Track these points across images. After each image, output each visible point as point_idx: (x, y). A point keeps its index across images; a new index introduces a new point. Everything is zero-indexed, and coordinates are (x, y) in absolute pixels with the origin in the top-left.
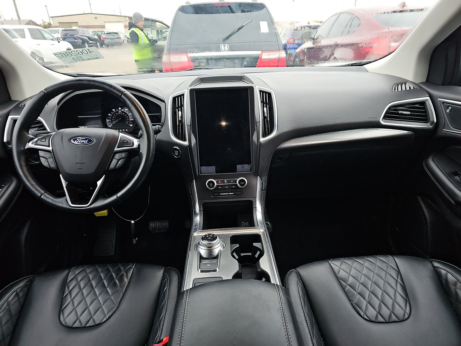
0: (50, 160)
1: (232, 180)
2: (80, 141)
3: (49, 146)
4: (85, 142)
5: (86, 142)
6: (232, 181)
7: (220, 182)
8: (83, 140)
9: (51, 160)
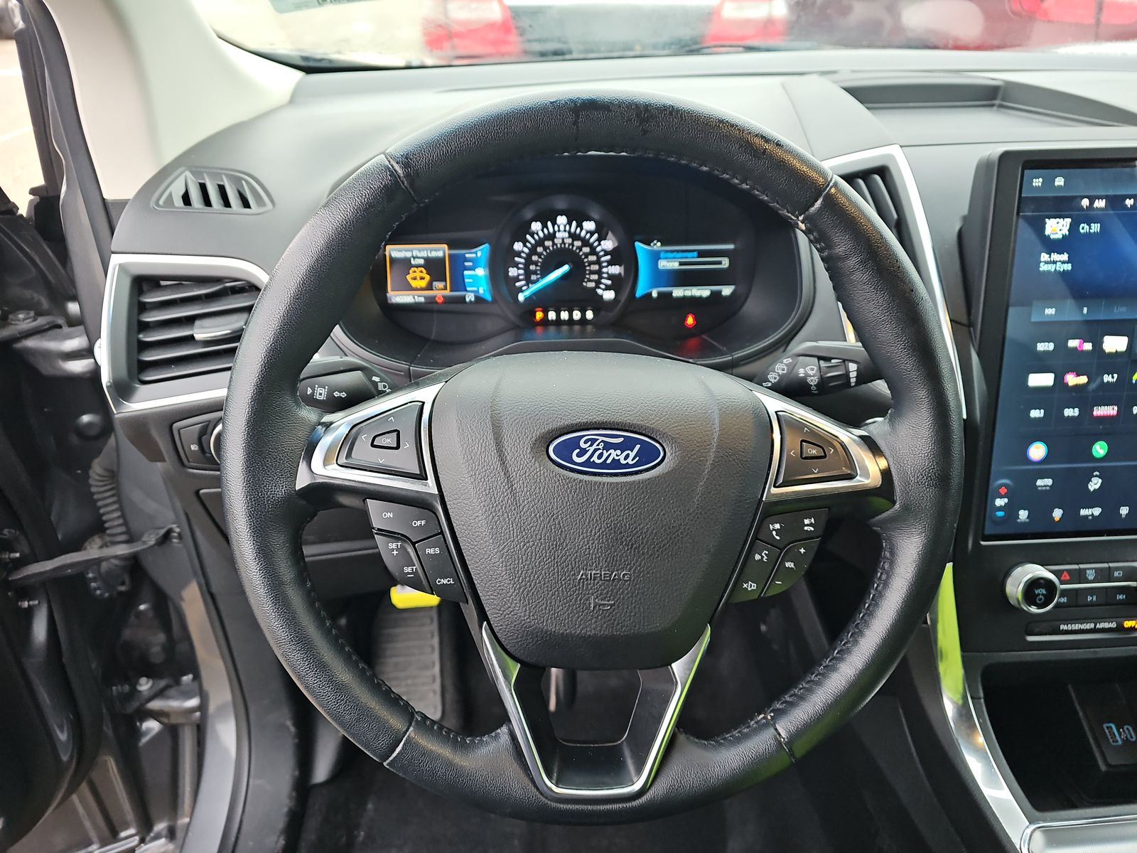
0: (428, 551)
1: (1117, 569)
2: (600, 457)
3: (422, 477)
4: (623, 462)
5: (630, 461)
6: (1116, 574)
7: (1068, 578)
8: (615, 446)
9: (437, 551)
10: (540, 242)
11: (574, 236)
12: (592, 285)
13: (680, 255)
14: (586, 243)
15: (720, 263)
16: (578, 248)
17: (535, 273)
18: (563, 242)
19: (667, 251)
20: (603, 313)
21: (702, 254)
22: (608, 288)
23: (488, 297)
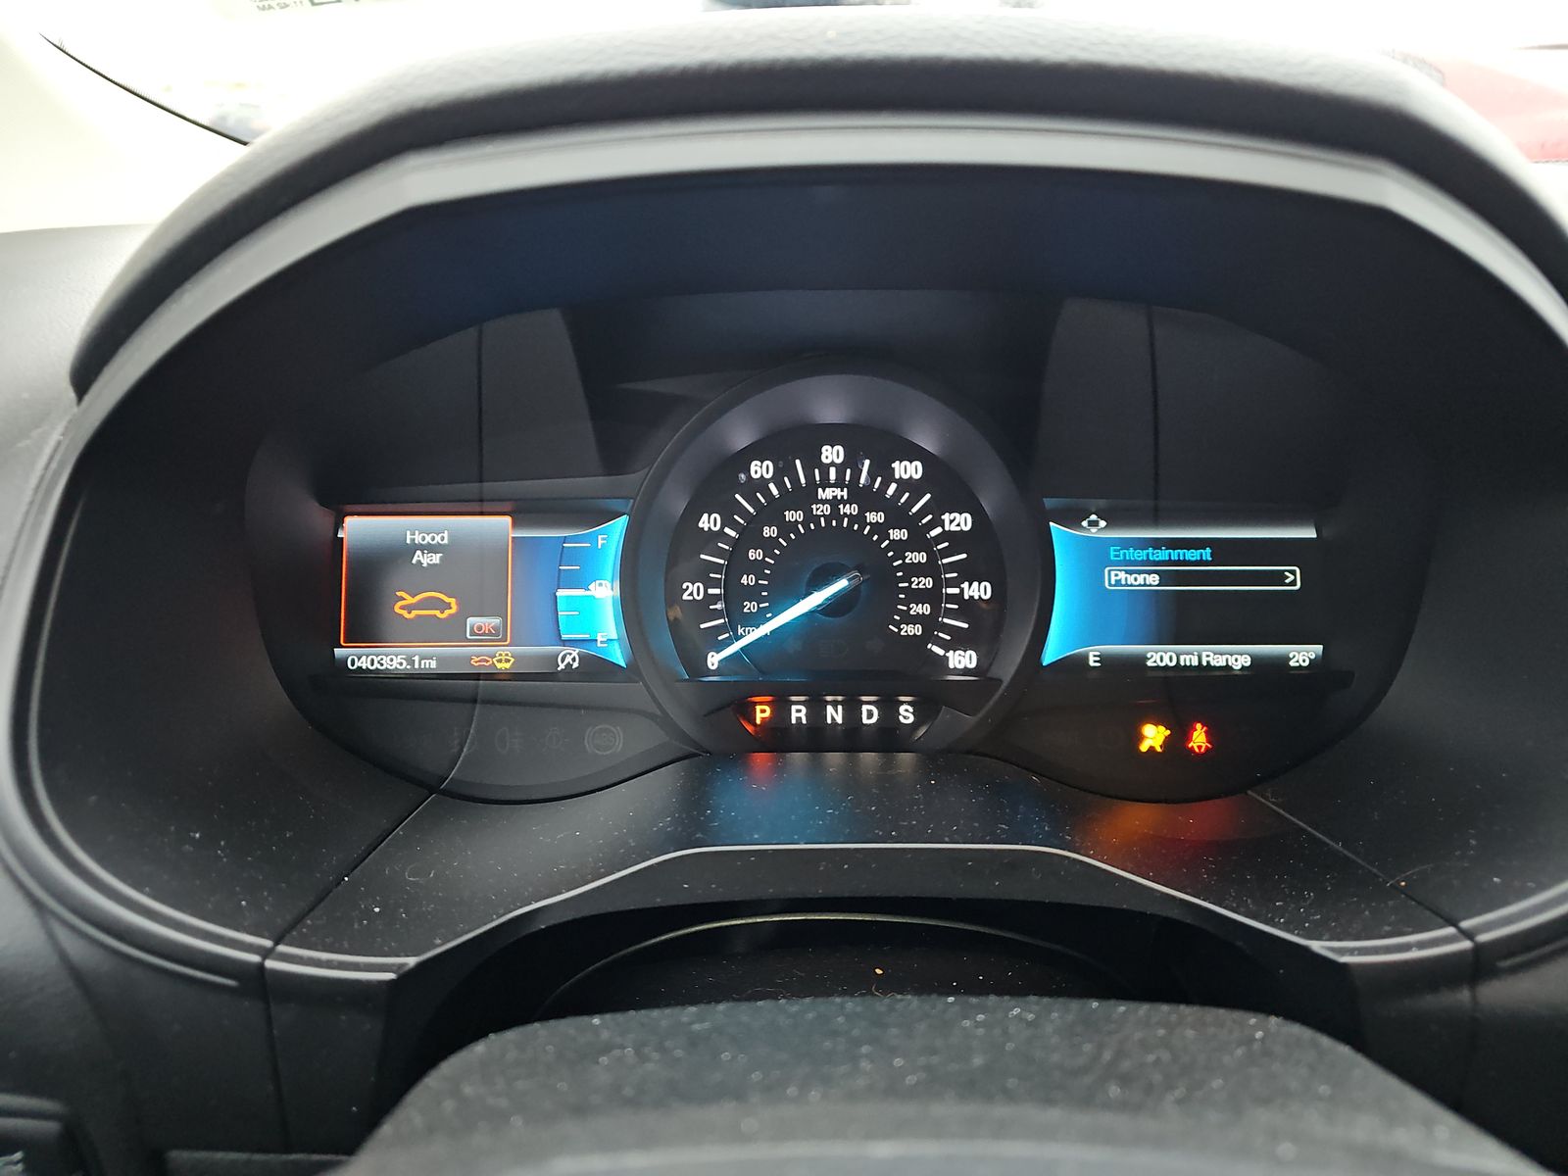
10: (772, 512)
11: (865, 498)
12: (914, 630)
13: (1163, 554)
14: (898, 516)
15: (1279, 578)
16: (875, 526)
17: (752, 593)
18: (835, 514)
19: (1126, 544)
20: (945, 714)
21: (1224, 550)
22: (959, 641)
23: (618, 656)
